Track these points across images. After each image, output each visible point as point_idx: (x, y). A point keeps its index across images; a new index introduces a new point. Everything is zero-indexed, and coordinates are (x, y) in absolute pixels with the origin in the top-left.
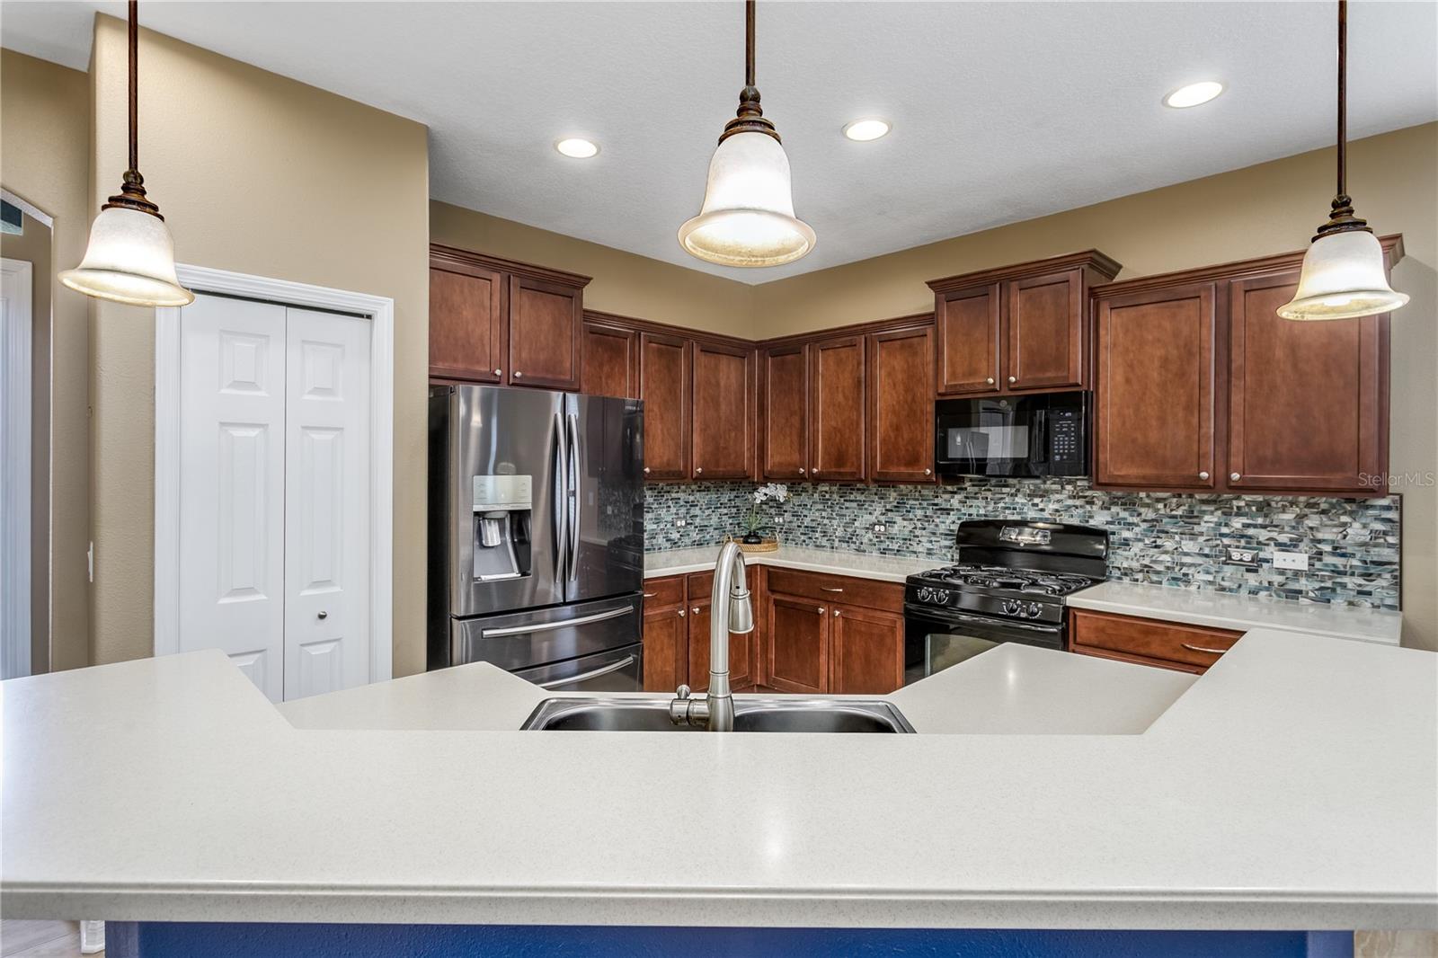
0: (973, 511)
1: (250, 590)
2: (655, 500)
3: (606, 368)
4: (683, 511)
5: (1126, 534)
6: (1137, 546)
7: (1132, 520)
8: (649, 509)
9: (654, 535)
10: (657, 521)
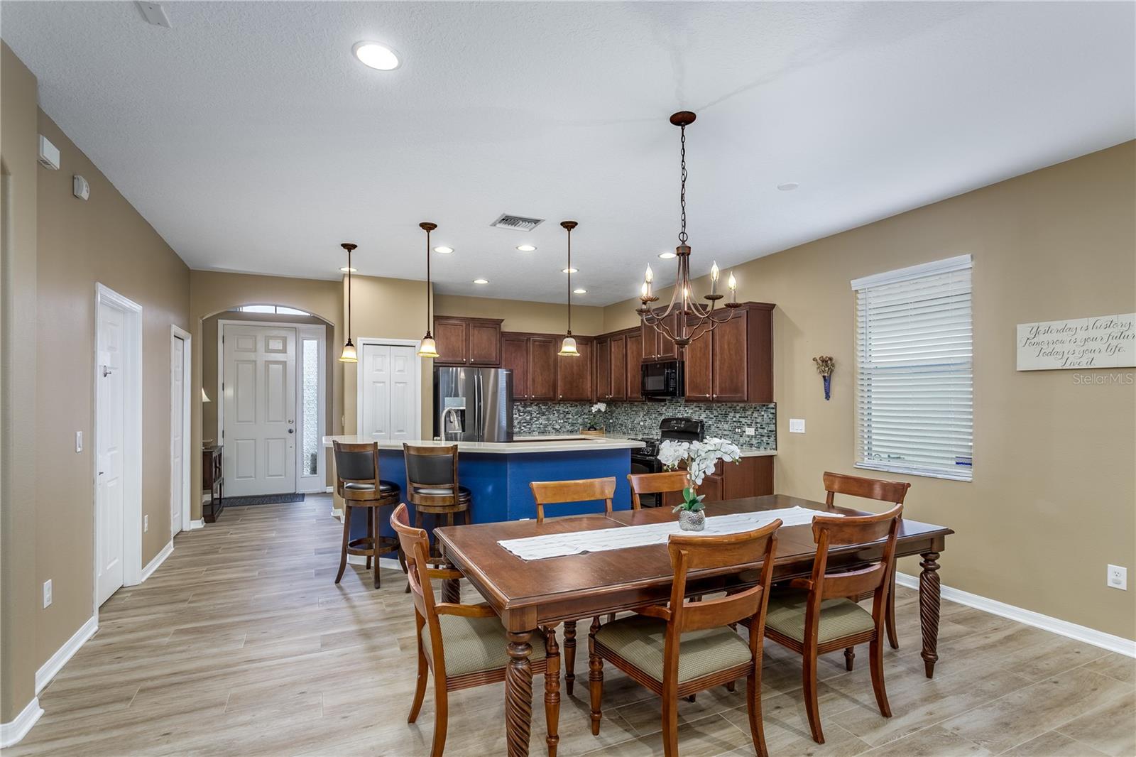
0: (669, 414)
1: (381, 431)
2: (546, 410)
3: (513, 355)
4: (562, 416)
5: (710, 423)
6: (713, 428)
7: (712, 416)
8: (543, 414)
9: (546, 426)
10: (548, 419)
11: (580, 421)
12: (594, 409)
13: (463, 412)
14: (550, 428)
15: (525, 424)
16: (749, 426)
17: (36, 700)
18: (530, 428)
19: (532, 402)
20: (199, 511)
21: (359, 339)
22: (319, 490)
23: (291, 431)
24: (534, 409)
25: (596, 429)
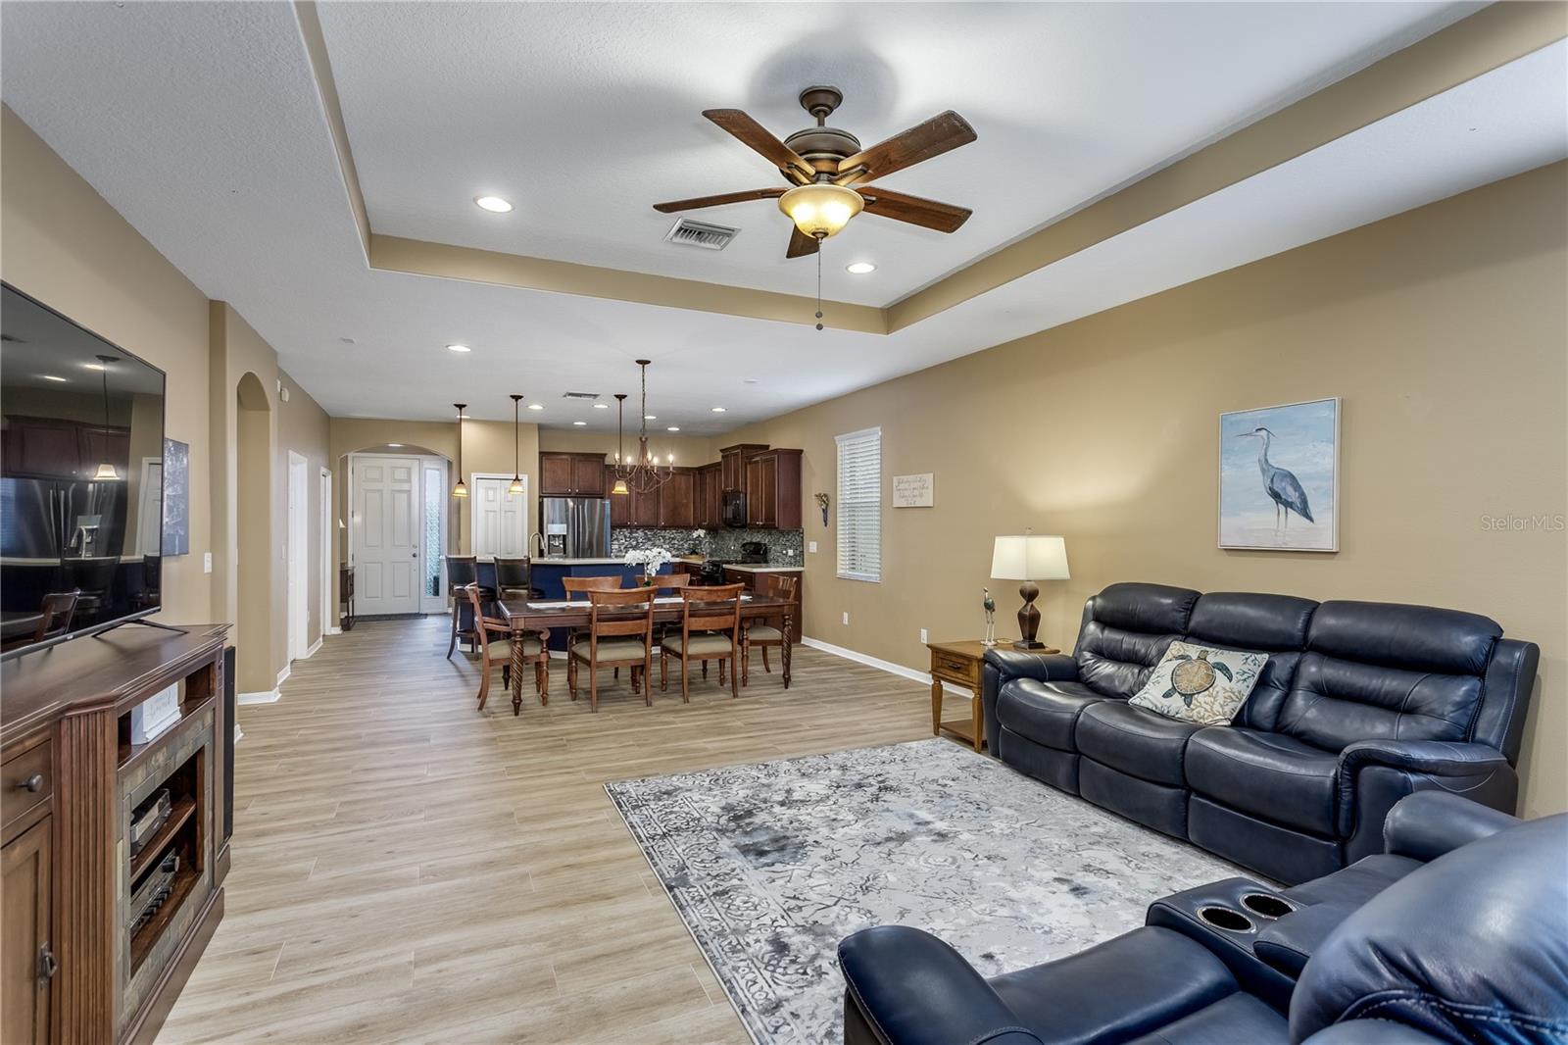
11: (686, 546)
12: (695, 535)
13: (564, 536)
16: (790, 548)
17: (277, 688)
19: (638, 528)
20: (338, 621)
21: (473, 474)
22: (440, 611)
23: (414, 556)
24: (640, 534)
25: (697, 554)
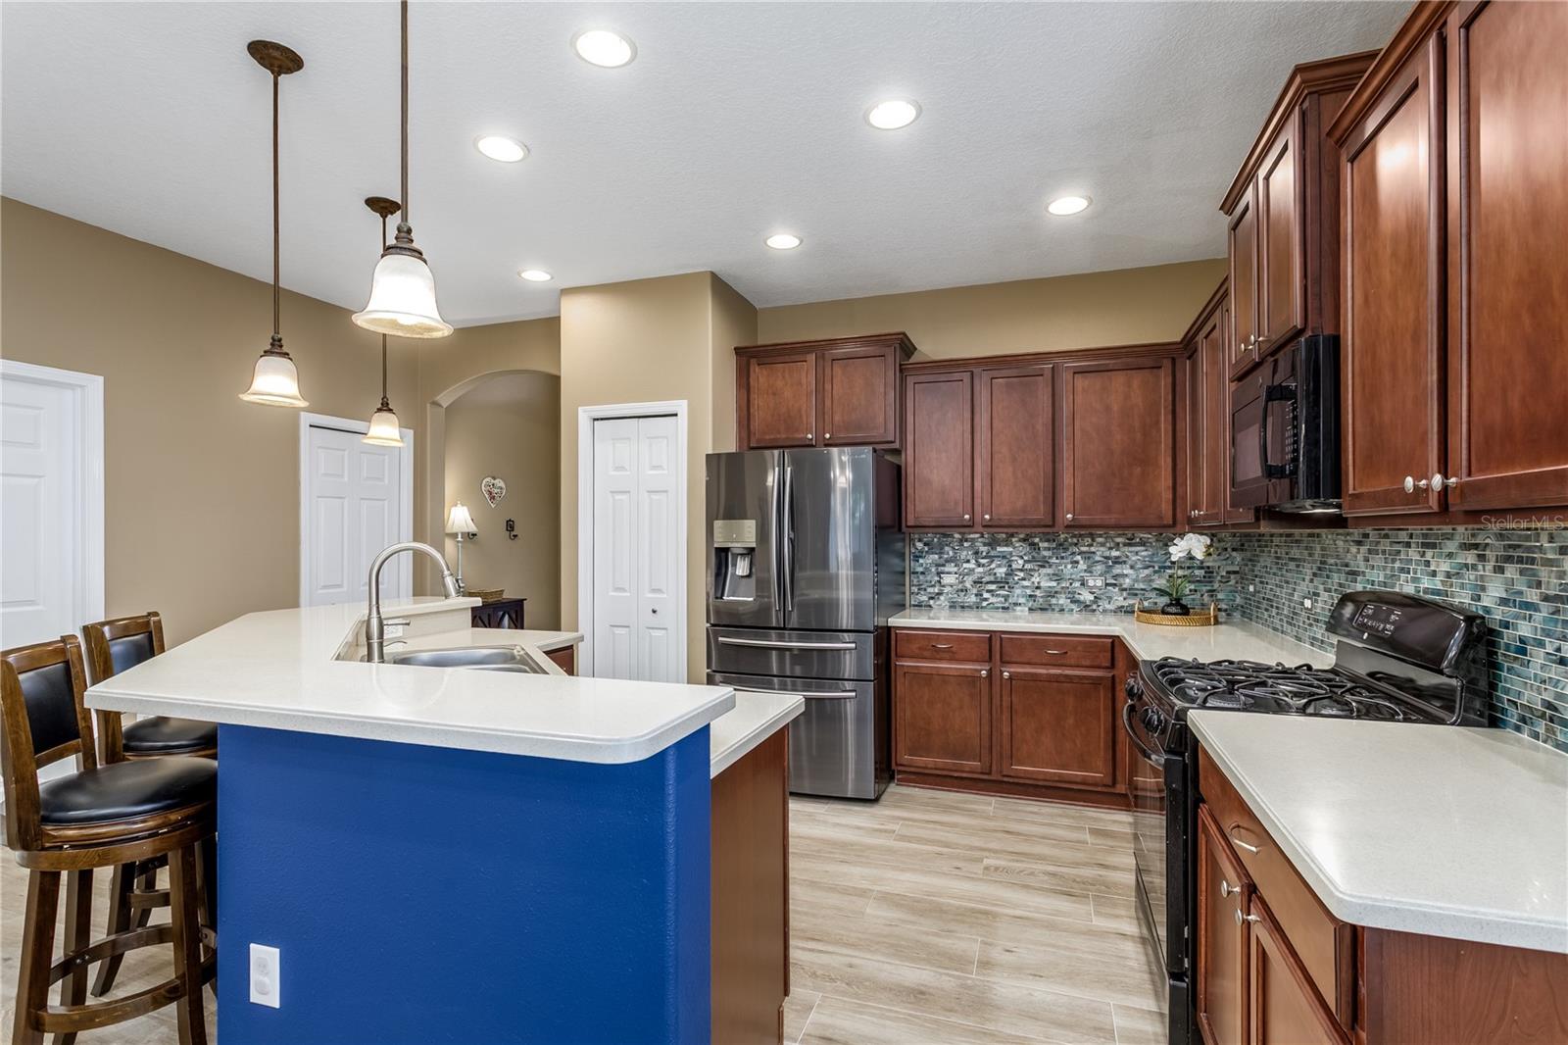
2: (1053, 554)
3: (936, 415)
4: (1099, 568)
5: (1525, 630)
6: (1538, 657)
7: (1532, 595)
8: (1044, 563)
9: (1052, 594)
10: (1058, 577)
14: (1062, 600)
15: (993, 587)
18: (1006, 598)
21: (580, 411)
24: (1017, 549)
